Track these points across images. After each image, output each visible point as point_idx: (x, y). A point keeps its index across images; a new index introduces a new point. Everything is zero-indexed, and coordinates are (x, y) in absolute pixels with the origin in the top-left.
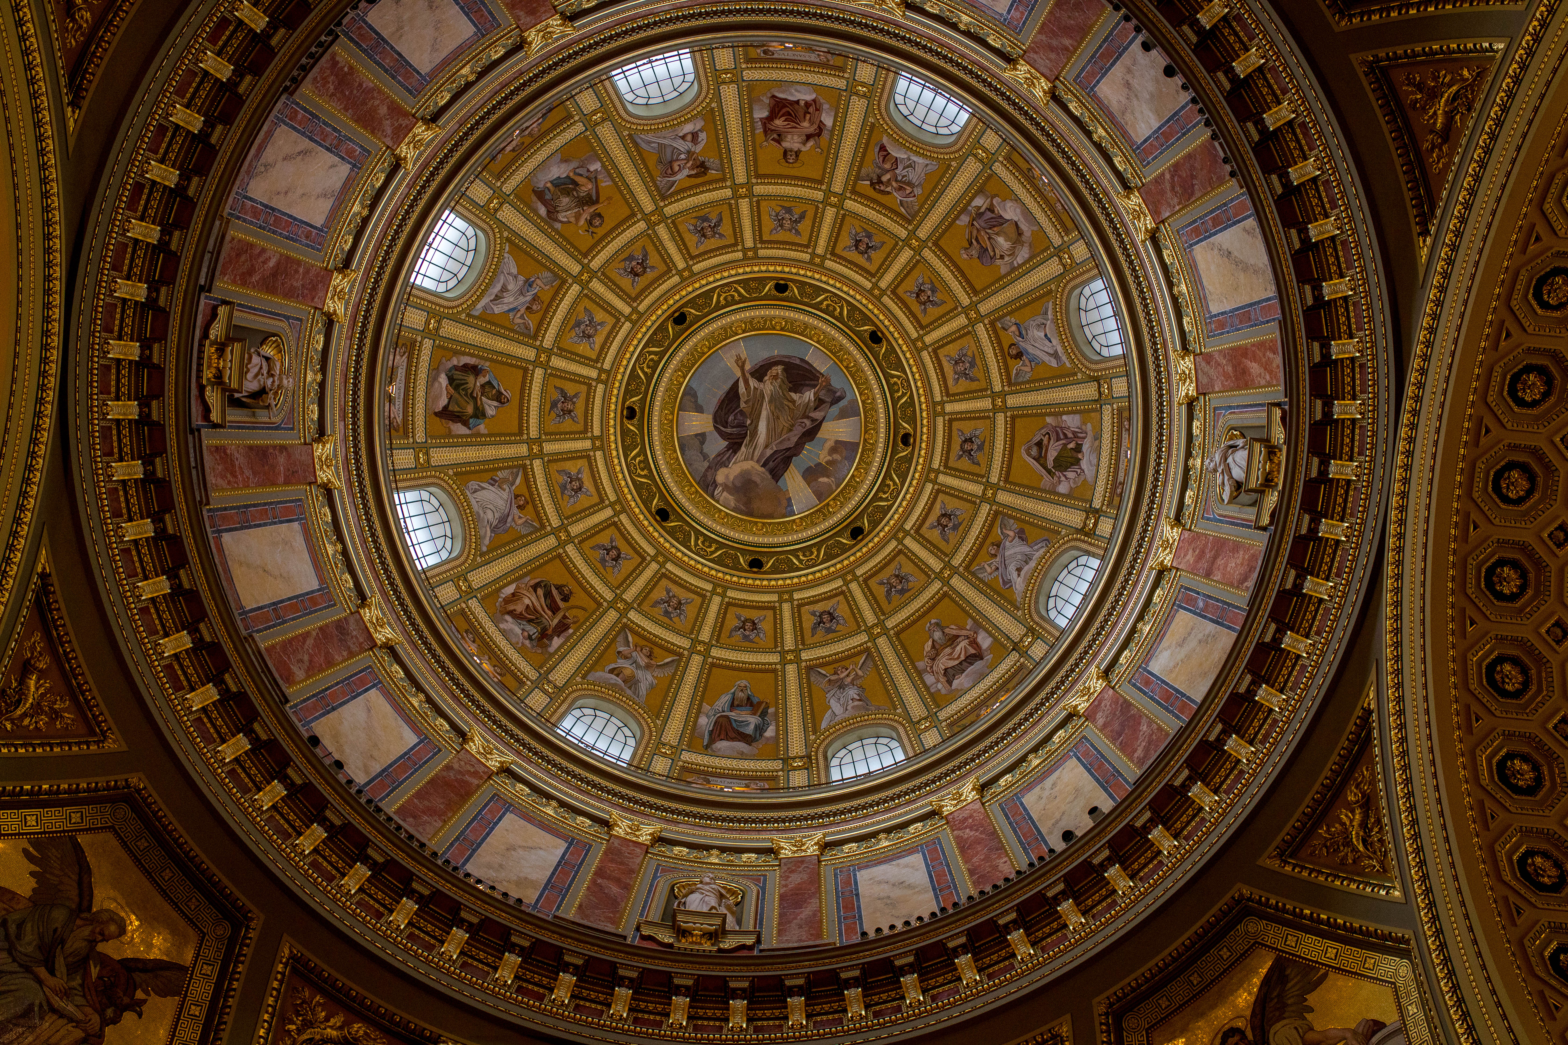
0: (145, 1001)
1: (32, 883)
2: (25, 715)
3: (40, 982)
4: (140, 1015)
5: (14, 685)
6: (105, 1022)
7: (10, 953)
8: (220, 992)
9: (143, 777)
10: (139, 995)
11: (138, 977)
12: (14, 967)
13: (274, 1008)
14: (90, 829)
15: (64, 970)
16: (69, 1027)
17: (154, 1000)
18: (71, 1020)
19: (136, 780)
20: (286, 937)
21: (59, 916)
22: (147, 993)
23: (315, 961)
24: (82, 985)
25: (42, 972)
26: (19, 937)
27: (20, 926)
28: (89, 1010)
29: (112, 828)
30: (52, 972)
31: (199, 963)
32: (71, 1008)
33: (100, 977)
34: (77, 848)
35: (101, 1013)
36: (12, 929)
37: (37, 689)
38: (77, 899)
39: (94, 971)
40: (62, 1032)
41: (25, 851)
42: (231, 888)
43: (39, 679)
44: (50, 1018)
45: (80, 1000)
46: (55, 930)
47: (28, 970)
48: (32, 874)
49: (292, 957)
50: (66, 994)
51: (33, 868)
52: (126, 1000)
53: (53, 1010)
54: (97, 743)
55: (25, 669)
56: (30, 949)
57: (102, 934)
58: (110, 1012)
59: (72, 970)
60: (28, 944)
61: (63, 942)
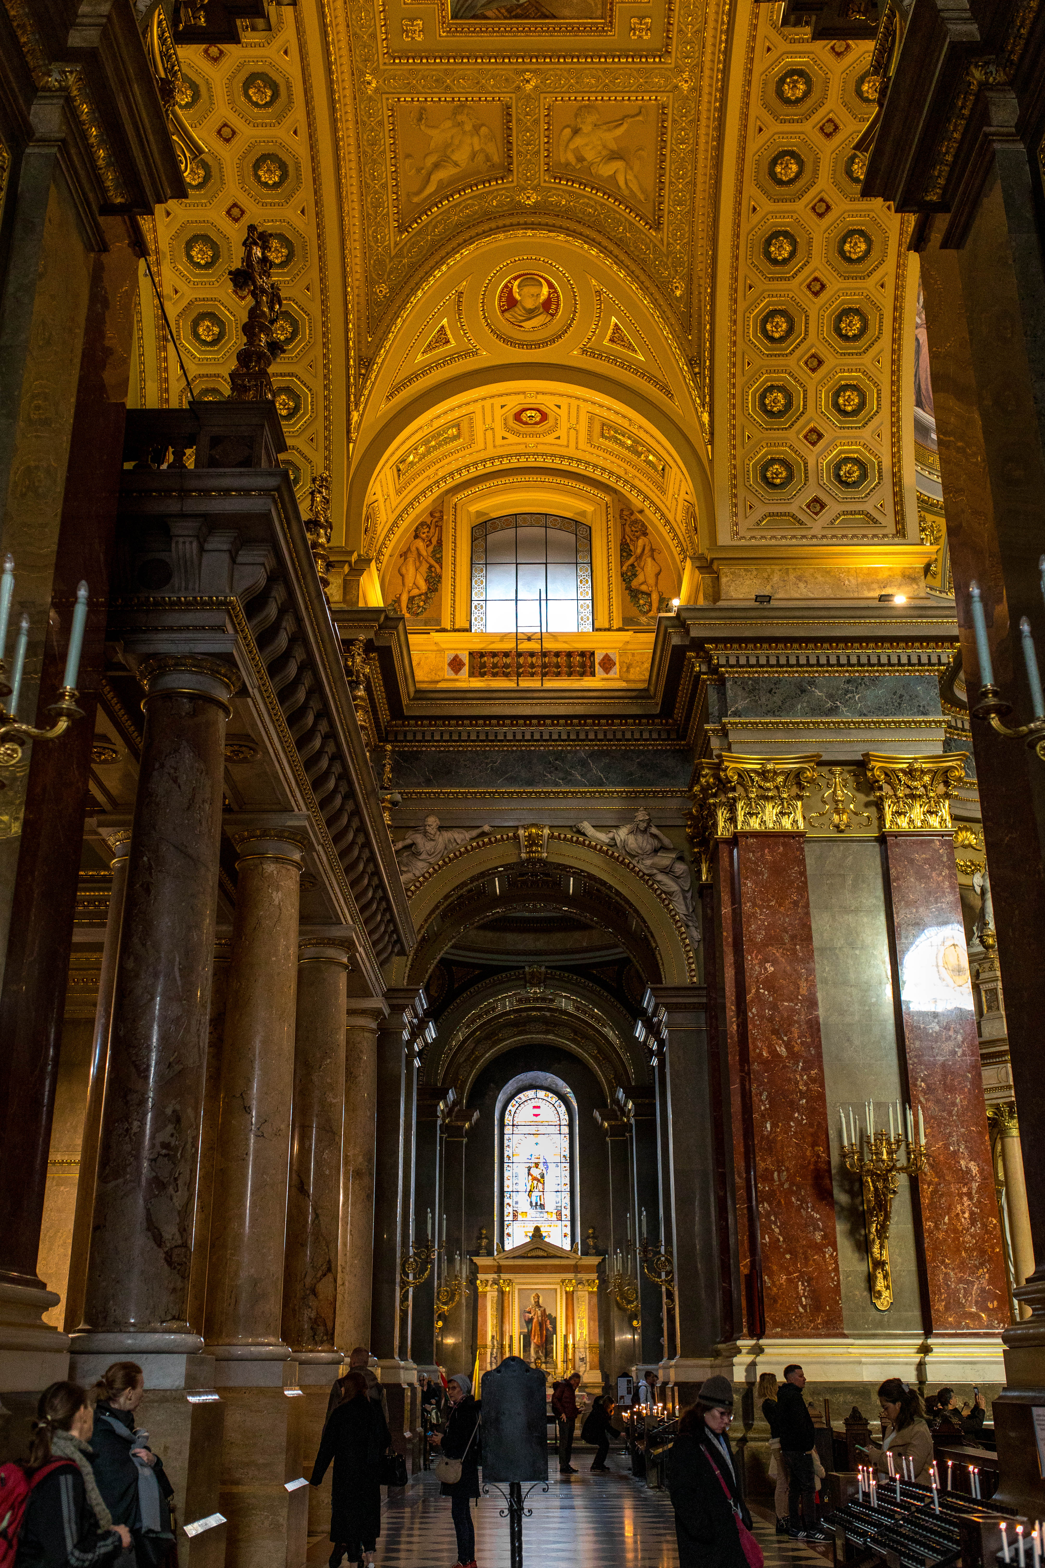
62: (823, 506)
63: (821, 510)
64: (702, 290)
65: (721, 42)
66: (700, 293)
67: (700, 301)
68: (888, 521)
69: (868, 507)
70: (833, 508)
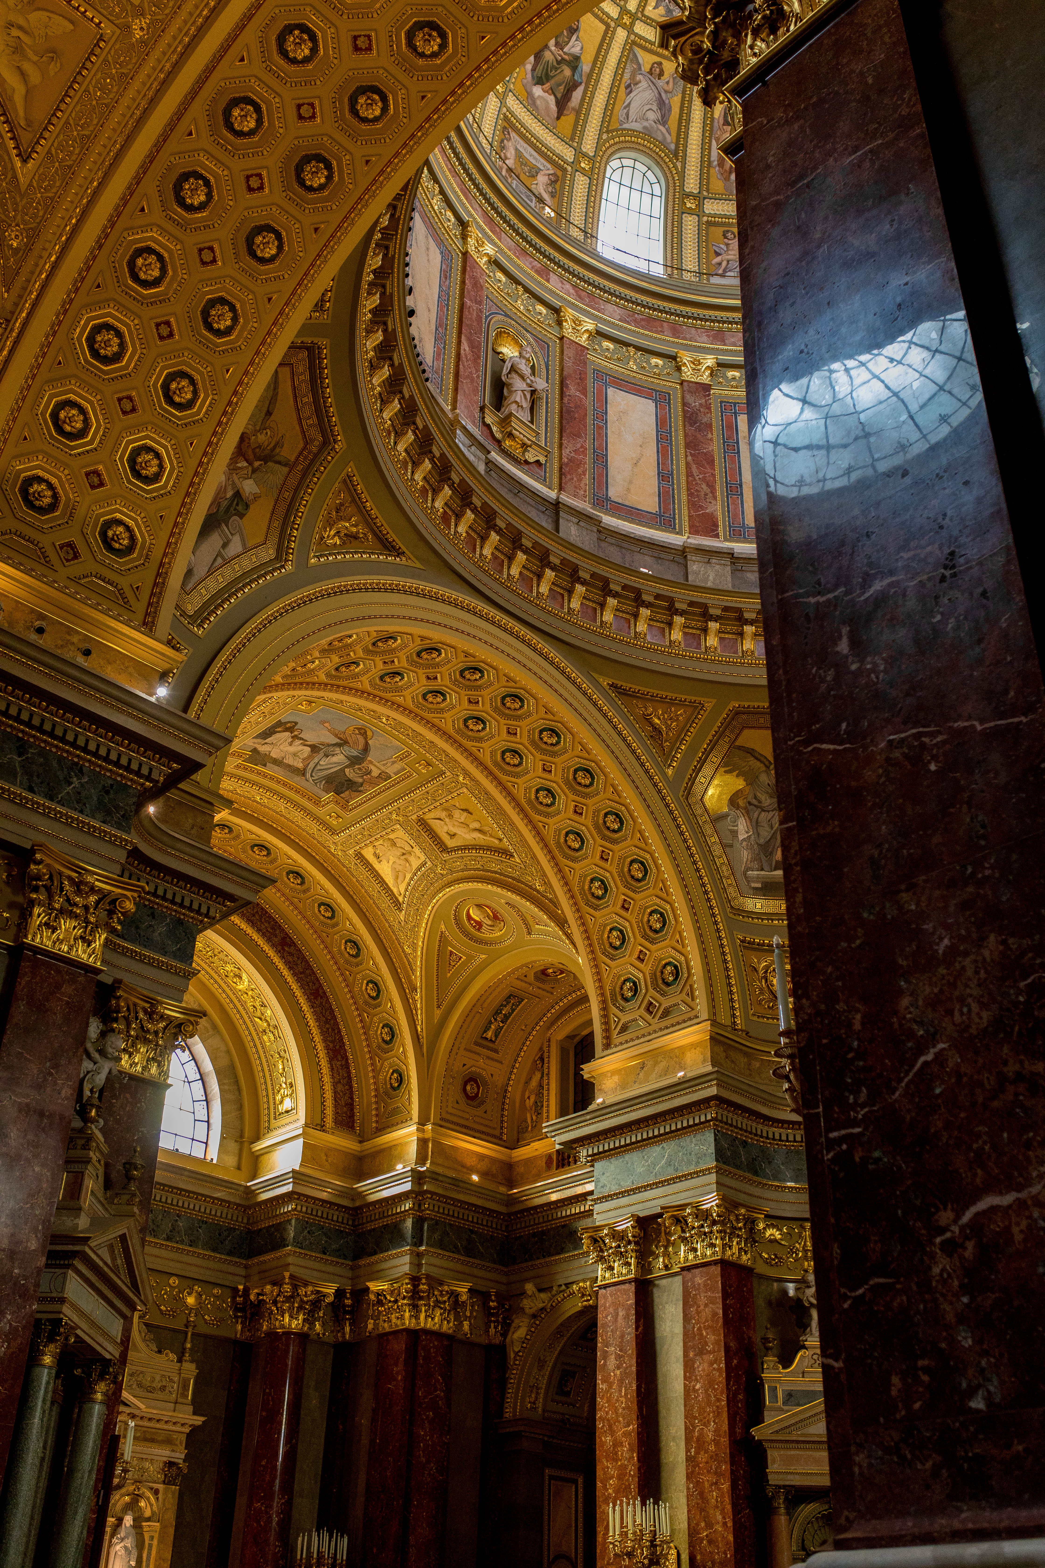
7: (764, 811)
9: (731, 702)
12: (771, 814)
19: (731, 705)
21: (763, 778)
26: (760, 802)
27: (755, 798)
29: (744, 728)
34: (740, 748)
36: (754, 802)
38: (762, 765)
46: (768, 784)
51: (735, 773)
56: (768, 802)
60: (766, 800)
62: (76, 556)
63: (73, 559)
64: (45, 254)
65: (199, 15)
66: (41, 257)
67: (37, 265)
68: (140, 607)
69: (124, 582)
70: (85, 565)
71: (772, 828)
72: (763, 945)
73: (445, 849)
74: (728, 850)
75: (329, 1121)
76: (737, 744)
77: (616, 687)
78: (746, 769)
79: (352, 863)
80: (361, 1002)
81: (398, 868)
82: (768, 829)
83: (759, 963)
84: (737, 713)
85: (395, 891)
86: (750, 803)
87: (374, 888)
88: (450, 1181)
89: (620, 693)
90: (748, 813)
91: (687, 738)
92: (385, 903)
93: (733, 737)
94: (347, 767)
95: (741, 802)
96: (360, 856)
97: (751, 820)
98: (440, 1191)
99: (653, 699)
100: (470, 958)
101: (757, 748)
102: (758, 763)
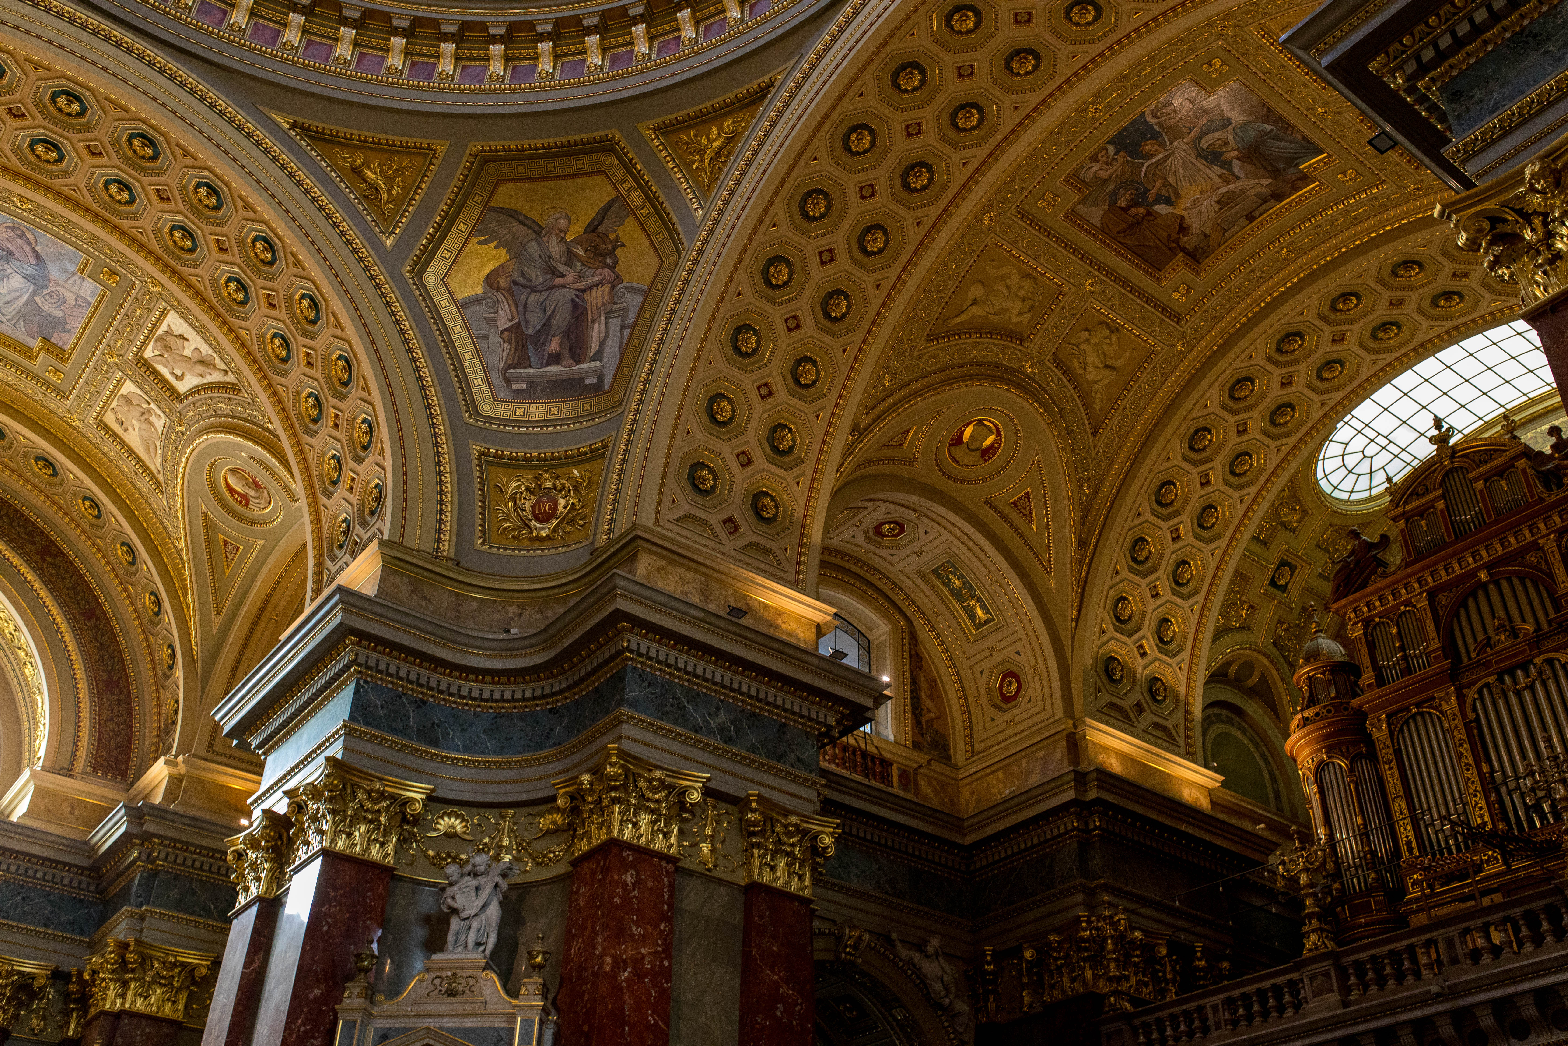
0: (618, 236)
1: (502, 251)
2: (389, 191)
3: (563, 286)
4: (624, 245)
5: (364, 186)
6: (612, 268)
7: (535, 291)
8: (644, 188)
9: (474, 143)
10: (612, 236)
11: (601, 229)
12: (545, 294)
13: (677, 166)
14: (491, 195)
15: (567, 268)
16: (600, 289)
17: (620, 230)
18: (597, 285)
19: (475, 147)
20: (639, 125)
21: (533, 248)
22: (614, 231)
23: (667, 118)
24: (583, 264)
25: (559, 281)
26: (529, 280)
27: (523, 275)
28: (599, 271)
29: (499, 182)
30: (563, 276)
31: (619, 187)
32: (590, 280)
33: (586, 251)
34: (497, 210)
35: (606, 266)
36: (521, 280)
37: (375, 173)
38: (530, 231)
39: (580, 251)
40: (599, 295)
41: (479, 243)
42: (585, 137)
43: (369, 168)
44: (586, 296)
45: (590, 272)
46: (540, 257)
47: (551, 288)
48: (496, 247)
49: (655, 130)
50: (580, 277)
51: (493, 245)
52: (610, 246)
53: (584, 291)
54: (434, 157)
55: (357, 172)
56: (540, 279)
57: (561, 231)
58: (609, 261)
59: (569, 264)
60: (537, 277)
61: (550, 257)
71: (545, 312)
72: (517, 459)
73: (176, 396)
74: (480, 343)
75: (80, 765)
76: (494, 203)
77: (302, 127)
78: (509, 237)
79: (94, 435)
80: (145, 621)
81: (145, 434)
82: (540, 315)
83: (508, 482)
84: (484, 160)
85: (152, 467)
86: (515, 283)
87: (127, 466)
88: (186, 820)
89: (311, 138)
90: (512, 294)
91: (417, 197)
92: (144, 486)
93: (486, 195)
94: (34, 294)
95: (503, 282)
96: (102, 425)
97: (516, 304)
98: (170, 834)
99: (363, 145)
100: (249, 547)
101: (520, 208)
102: (525, 229)
